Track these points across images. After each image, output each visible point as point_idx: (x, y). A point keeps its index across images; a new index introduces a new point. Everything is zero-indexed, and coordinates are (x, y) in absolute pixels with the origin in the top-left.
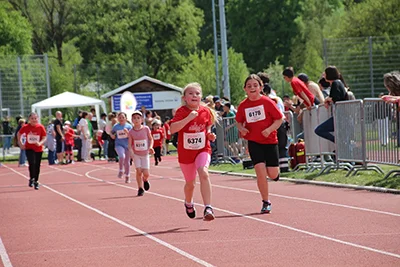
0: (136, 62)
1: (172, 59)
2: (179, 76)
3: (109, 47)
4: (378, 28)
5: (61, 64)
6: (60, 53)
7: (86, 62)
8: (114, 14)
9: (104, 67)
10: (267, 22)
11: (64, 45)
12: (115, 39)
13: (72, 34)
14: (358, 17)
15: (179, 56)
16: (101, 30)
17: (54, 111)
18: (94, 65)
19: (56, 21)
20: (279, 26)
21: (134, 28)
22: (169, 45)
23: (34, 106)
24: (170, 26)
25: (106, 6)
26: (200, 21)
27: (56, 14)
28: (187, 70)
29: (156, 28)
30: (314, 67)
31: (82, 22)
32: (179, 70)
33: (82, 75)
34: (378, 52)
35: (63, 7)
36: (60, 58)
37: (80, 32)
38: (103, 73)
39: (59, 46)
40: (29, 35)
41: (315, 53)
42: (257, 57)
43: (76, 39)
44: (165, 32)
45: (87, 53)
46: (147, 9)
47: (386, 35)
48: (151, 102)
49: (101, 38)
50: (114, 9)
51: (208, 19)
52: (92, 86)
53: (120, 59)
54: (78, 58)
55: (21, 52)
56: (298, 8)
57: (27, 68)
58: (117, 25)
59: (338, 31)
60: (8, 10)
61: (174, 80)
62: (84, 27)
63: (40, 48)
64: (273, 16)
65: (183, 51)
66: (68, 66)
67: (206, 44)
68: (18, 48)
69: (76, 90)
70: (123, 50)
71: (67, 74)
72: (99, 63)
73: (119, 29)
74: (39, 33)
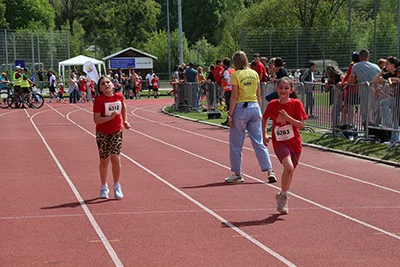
0: (119, 35)
1: (141, 33)
2: (145, 45)
3: (102, 25)
4: (267, 20)
5: (72, 34)
6: (71, 27)
7: (87, 33)
9: (99, 37)
10: (198, 12)
11: (75, 22)
12: (106, 20)
13: (80, 16)
14: (255, 13)
15: (145, 32)
16: (97, 14)
17: (72, 67)
18: (93, 36)
19: (69, 7)
20: (205, 15)
21: (117, 14)
22: (139, 25)
23: (60, 63)
24: (140, 13)
26: (158, 11)
27: (69, 3)
28: (150, 41)
29: (131, 14)
30: (228, 43)
31: (86, 8)
32: (145, 41)
33: (85, 41)
34: (267, 35)
36: (71, 30)
37: (85, 14)
38: (98, 41)
39: (71, 23)
40: (53, 16)
43: (82, 19)
44: (138, 17)
45: (88, 28)
47: (272, 25)
48: (134, 64)
49: (98, 19)
51: (164, 9)
52: (91, 49)
53: (109, 32)
54: (83, 32)
55: (48, 26)
56: (217, 5)
57: (51, 36)
58: (107, 11)
59: (243, 21)
61: (142, 47)
62: (87, 12)
64: (202, 9)
65: (149, 30)
66: (77, 35)
67: (161, 26)
68: (46, 23)
70: (111, 27)
72: (96, 35)
73: (109, 13)
74: (59, 14)
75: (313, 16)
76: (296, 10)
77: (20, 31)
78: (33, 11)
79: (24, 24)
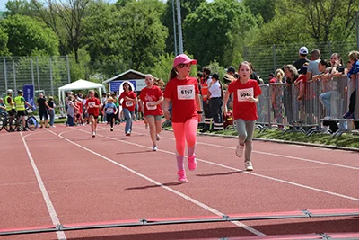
0: (125, 60)
1: (148, 58)
2: (152, 70)
3: (108, 51)
4: (279, 39)
5: (77, 62)
6: (76, 54)
7: (93, 61)
8: (111, 30)
9: (104, 64)
10: (209, 35)
11: (79, 50)
12: (112, 46)
13: (84, 43)
14: (266, 32)
15: (152, 57)
16: (102, 40)
18: (98, 62)
19: (74, 34)
20: (216, 37)
21: (123, 38)
22: (146, 50)
23: (60, 88)
24: (147, 37)
25: (106, 24)
26: (166, 34)
27: (74, 30)
28: (158, 66)
29: (138, 39)
31: (91, 35)
32: (153, 65)
33: (90, 69)
34: (279, 54)
35: (78, 26)
36: (76, 58)
37: (90, 41)
38: (104, 68)
39: (76, 50)
40: (57, 43)
41: (239, 55)
42: (203, 58)
43: (87, 46)
44: (144, 41)
45: (94, 55)
46: (132, 26)
47: (284, 44)
48: (134, 86)
49: (103, 45)
50: (111, 27)
51: (171, 33)
52: (97, 76)
53: (115, 59)
54: (88, 58)
55: (51, 54)
56: (228, 26)
57: (55, 64)
58: (113, 37)
59: (253, 41)
60: (44, 27)
61: (150, 72)
62: (92, 38)
63: (63, 51)
64: (212, 31)
65: (155, 54)
66: (82, 63)
67: (170, 49)
68: (49, 51)
69: (86, 78)
70: (117, 53)
71: (81, 68)
72: (101, 61)
73: (114, 39)
74: (63, 42)
75: (327, 33)
76: (308, 27)
77: (23, 61)
78: (36, 39)
79: (27, 53)
